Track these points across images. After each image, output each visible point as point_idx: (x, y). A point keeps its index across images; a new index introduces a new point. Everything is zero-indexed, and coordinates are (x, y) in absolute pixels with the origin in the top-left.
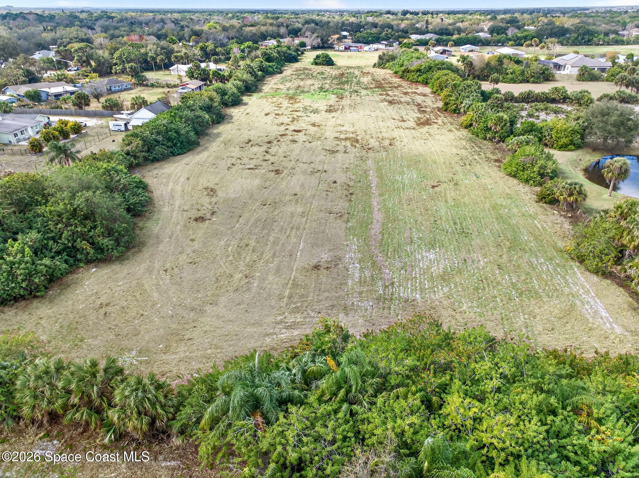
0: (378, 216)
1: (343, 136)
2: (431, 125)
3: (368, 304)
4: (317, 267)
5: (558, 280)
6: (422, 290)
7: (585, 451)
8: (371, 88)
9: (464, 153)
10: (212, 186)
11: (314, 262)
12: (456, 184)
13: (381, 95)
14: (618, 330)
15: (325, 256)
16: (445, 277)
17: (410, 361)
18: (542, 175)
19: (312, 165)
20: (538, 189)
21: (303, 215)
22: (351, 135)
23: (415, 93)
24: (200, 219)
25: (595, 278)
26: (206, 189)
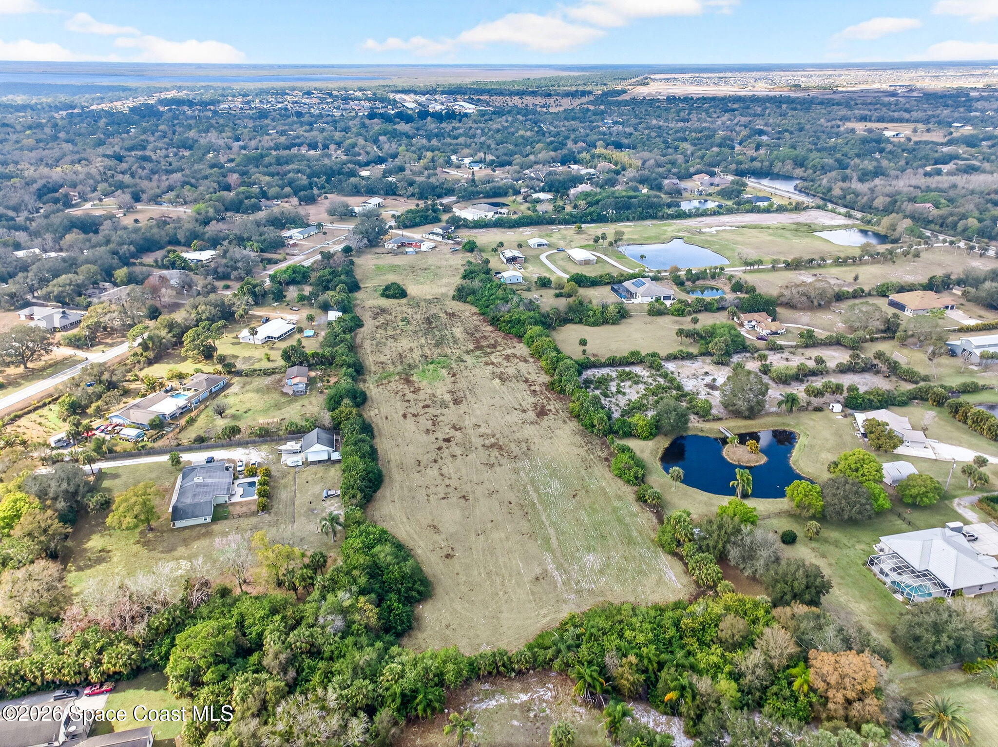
0: (551, 531)
1: (488, 443)
2: (547, 415)
3: (573, 596)
4: (537, 579)
5: (654, 561)
6: (595, 583)
7: (665, 638)
8: (472, 351)
9: (582, 452)
10: (431, 523)
11: (534, 575)
12: (587, 491)
13: (487, 364)
14: (679, 586)
15: (538, 571)
16: (601, 572)
17: (610, 623)
18: (636, 478)
19: (484, 485)
20: (636, 488)
21: (507, 539)
22: (493, 440)
23: (515, 356)
24: (448, 556)
25: (669, 557)
26: (429, 526)
